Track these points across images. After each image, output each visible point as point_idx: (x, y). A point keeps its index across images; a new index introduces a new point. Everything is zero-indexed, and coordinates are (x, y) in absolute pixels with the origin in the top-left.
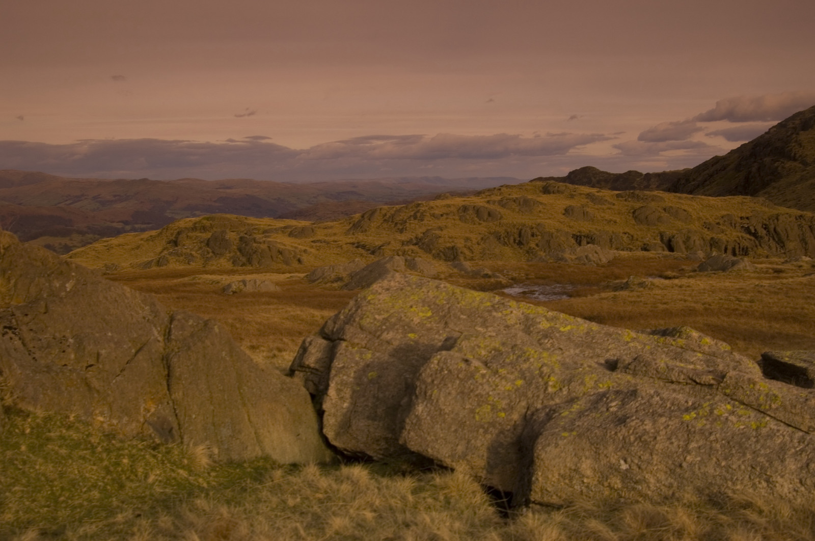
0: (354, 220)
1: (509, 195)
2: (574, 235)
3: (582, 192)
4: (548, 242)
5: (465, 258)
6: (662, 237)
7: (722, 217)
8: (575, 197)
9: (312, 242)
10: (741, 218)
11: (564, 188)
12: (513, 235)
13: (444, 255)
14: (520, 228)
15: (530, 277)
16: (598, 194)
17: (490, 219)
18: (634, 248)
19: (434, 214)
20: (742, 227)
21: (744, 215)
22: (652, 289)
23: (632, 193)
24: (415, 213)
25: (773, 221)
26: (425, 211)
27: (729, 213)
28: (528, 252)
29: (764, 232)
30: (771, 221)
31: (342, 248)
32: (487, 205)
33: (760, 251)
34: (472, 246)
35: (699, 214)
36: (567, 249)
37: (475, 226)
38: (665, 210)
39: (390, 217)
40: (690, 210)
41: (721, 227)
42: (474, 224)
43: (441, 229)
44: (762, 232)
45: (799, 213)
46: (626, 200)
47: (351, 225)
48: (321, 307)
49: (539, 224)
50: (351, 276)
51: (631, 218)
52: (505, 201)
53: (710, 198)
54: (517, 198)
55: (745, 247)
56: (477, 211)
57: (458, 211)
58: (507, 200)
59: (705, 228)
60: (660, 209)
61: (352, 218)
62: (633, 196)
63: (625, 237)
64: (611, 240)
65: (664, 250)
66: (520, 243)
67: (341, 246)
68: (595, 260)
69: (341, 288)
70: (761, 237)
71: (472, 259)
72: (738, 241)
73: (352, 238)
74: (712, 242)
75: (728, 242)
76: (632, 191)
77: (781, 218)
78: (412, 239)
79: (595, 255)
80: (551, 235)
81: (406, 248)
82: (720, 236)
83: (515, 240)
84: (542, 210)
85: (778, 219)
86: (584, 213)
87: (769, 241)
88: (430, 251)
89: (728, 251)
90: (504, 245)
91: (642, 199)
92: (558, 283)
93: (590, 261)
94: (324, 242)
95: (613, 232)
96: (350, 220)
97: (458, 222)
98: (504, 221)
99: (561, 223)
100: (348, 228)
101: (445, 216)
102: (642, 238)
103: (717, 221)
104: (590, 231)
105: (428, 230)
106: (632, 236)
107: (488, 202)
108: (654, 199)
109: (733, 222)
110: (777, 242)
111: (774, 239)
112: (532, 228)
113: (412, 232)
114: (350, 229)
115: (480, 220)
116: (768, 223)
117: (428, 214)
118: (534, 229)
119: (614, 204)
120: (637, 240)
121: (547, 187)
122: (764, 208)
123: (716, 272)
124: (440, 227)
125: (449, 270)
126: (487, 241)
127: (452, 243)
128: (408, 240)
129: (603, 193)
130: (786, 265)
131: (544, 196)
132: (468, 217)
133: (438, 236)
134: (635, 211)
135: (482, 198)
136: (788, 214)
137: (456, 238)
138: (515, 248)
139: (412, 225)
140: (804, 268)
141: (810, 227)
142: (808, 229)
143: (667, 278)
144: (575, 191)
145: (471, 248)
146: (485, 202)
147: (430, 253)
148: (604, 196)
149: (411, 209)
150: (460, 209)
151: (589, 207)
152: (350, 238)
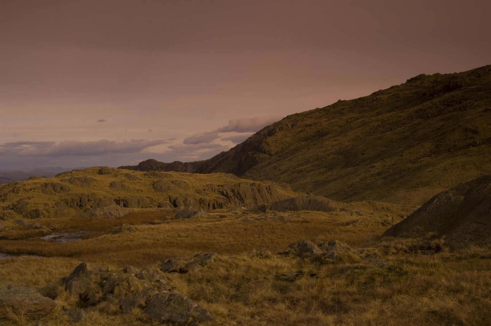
1: (77, 176)
2: (114, 199)
3: (123, 173)
4: (98, 204)
5: (44, 216)
6: (170, 199)
7: (207, 186)
8: (118, 176)
10: (218, 186)
11: (112, 171)
12: (76, 201)
13: (30, 215)
14: (81, 196)
15: (66, 227)
16: (133, 174)
17: (62, 191)
18: (153, 206)
19: (25, 189)
20: (219, 191)
21: (220, 184)
22: (135, 231)
23: (153, 173)
24: (13, 189)
25: (237, 187)
26: (20, 187)
27: (211, 183)
28: (85, 211)
29: (232, 194)
30: (236, 187)
32: (60, 182)
33: (229, 205)
34: (49, 209)
35: (193, 184)
37: (52, 196)
38: (172, 182)
40: (188, 182)
41: (206, 191)
43: (29, 198)
44: (230, 194)
45: (252, 182)
46: (149, 177)
49: (93, 193)
51: (151, 188)
52: (72, 179)
53: (202, 175)
54: (80, 178)
55: (221, 203)
56: (54, 186)
57: (41, 186)
58: (73, 179)
59: (197, 192)
60: (169, 182)
62: (154, 174)
63: (148, 200)
64: (139, 202)
65: (171, 207)
66: (81, 206)
68: (115, 214)
70: (230, 197)
72: (216, 200)
74: (200, 201)
75: (210, 200)
76: (153, 172)
77: (241, 185)
78: (9, 206)
80: (100, 200)
81: (5, 211)
82: (205, 197)
83: (77, 204)
84: (96, 185)
85: (239, 186)
86: (122, 186)
87: (235, 199)
89: (210, 206)
90: (70, 207)
91: (159, 176)
92: (82, 231)
93: (112, 215)
95: (140, 197)
97: (41, 194)
98: (71, 192)
99: (108, 192)
101: (33, 190)
102: (158, 200)
103: (204, 188)
104: (125, 197)
105: (21, 199)
106: (152, 199)
107: (62, 180)
108: (166, 176)
109: (214, 189)
110: (239, 199)
111: (238, 198)
112: (89, 196)
113: (11, 201)
115: (55, 192)
116: (234, 188)
117: (22, 189)
119: (142, 180)
120: (155, 201)
121: (102, 170)
122: (232, 180)
123: (184, 219)
124: (29, 197)
125: (13, 225)
126: (59, 205)
127: (36, 208)
128: (7, 206)
129: (136, 173)
130: (228, 213)
131: (98, 176)
132: (47, 190)
133: (27, 203)
134: (154, 183)
135: (59, 178)
136: (246, 183)
137: (38, 204)
138: (77, 209)
139: (11, 196)
140: (238, 214)
141: (258, 190)
142: (257, 192)
143: (154, 224)
144: (118, 173)
145: (48, 210)
146: (60, 180)
147: (21, 214)
148: (136, 175)
149: (11, 186)
150: (43, 185)
151: (126, 182)
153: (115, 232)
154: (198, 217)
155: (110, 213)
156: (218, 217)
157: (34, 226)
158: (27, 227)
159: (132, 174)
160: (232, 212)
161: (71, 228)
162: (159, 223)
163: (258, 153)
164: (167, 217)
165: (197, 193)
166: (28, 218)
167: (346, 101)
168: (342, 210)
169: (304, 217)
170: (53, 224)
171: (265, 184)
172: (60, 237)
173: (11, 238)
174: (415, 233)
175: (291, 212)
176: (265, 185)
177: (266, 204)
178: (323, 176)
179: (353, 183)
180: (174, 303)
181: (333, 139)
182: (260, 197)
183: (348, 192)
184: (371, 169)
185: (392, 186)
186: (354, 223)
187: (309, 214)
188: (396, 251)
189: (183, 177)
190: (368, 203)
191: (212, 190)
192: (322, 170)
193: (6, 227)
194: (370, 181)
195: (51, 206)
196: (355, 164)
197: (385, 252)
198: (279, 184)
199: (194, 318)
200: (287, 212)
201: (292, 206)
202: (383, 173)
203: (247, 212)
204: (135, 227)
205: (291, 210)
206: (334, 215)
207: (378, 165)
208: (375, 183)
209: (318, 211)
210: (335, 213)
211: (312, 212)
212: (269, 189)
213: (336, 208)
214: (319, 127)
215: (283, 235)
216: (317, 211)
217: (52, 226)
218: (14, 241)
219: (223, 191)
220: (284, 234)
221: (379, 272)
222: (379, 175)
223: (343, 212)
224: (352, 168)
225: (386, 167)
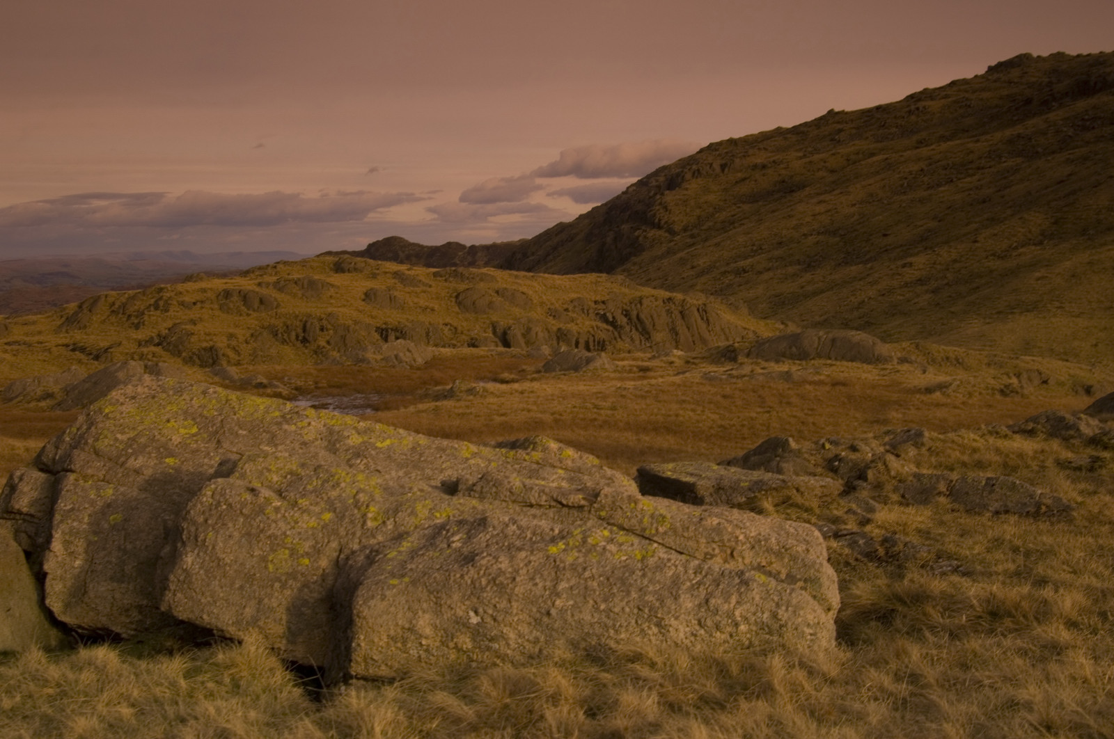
0: (67, 311)
1: (289, 274)
2: (378, 328)
3: (387, 270)
4: (344, 338)
5: (229, 362)
6: (494, 328)
7: (572, 302)
8: (378, 277)
9: (6, 344)
10: (596, 302)
11: (363, 265)
12: (295, 330)
13: (199, 359)
14: (304, 319)
15: (320, 385)
16: (410, 272)
17: (262, 307)
18: (459, 344)
19: (183, 302)
20: (597, 314)
21: (598, 298)
22: (485, 396)
23: (454, 271)
24: (156, 302)
25: (636, 305)
26: (170, 298)
27: (579, 296)
28: (316, 352)
29: (625, 320)
30: (633, 306)
31: (50, 353)
32: (257, 289)
33: (620, 344)
34: (238, 346)
35: (541, 297)
36: (370, 347)
37: (241, 318)
38: (497, 292)
39: (120, 307)
40: (531, 292)
41: (570, 314)
42: (241, 315)
43: (194, 322)
44: (622, 320)
45: (667, 294)
46: (446, 280)
47: (64, 319)
48: (23, 435)
49: (330, 314)
50: (67, 391)
51: (453, 304)
52: (282, 283)
53: (556, 276)
54: (299, 279)
55: (601, 340)
56: (245, 297)
57: (217, 297)
58: (285, 281)
59: (550, 315)
60: (491, 292)
61: (65, 309)
62: (456, 274)
63: (446, 329)
64: (427, 334)
65: (497, 346)
66: (305, 341)
67: (50, 349)
68: (407, 360)
69: (52, 408)
70: (621, 327)
71: (238, 364)
72: (592, 332)
73: (66, 338)
74: (559, 334)
75: (579, 333)
76: (453, 268)
77: (645, 302)
78: (152, 338)
79: (408, 354)
80: (347, 329)
81: (145, 350)
82: (569, 326)
83: (297, 337)
84: (334, 295)
85: (641, 303)
86: (390, 298)
87: (631, 331)
88: (179, 354)
89: (580, 345)
90: (283, 343)
91: (468, 278)
92: (359, 393)
93: (401, 362)
94: (24, 344)
95: (430, 324)
96: (61, 311)
97: (217, 313)
98: (282, 310)
99: (360, 312)
100: (59, 323)
101: (199, 305)
102: (468, 331)
103: (565, 306)
104: (399, 322)
105: (175, 325)
106: (456, 328)
107: (259, 284)
108: (482, 278)
109: (586, 308)
110: (641, 333)
111: (637, 329)
112: (321, 320)
113: (153, 327)
114: (62, 324)
115: (248, 309)
116: (629, 308)
117: (175, 303)
118: (324, 321)
119: (430, 286)
120: (462, 333)
121: (341, 263)
122: (624, 289)
123: (566, 372)
124: (192, 320)
126: (259, 338)
127: (211, 342)
128: (147, 339)
129: (416, 270)
130: (653, 361)
131: (335, 275)
132: (231, 305)
133: (189, 333)
134: (459, 294)
135: (251, 279)
136: (653, 296)
137: (215, 335)
138: (298, 348)
139: (153, 318)
140: (676, 365)
141: (681, 312)
142: (679, 316)
143: (503, 382)
144: (378, 269)
145: (237, 348)
146: (255, 284)
147: (179, 357)
148: (417, 275)
149: (150, 296)
150: (220, 294)
151: (397, 290)
152: (61, 338)
153: (436, 396)
154: (597, 369)
155: (396, 357)
156: (634, 369)
157: (254, 382)
158: (238, 384)
159: (407, 272)
160: (662, 360)
161: (330, 386)
162: (513, 381)
163: (643, 228)
164: (524, 367)
165: (551, 318)
167: (847, 113)
168: (903, 360)
169: (829, 373)
170: (289, 379)
171: (695, 300)
175: (794, 364)
176: (695, 302)
177: (736, 345)
178: (793, 282)
179: (864, 301)
181: (815, 200)
182: (685, 327)
184: (905, 269)
185: (952, 309)
187: (834, 368)
192: (791, 270)
194: (901, 298)
195: (241, 339)
196: (868, 257)
198: (722, 300)
200: (784, 362)
201: (794, 349)
202: (930, 279)
203: (695, 361)
204: (480, 386)
205: (791, 359)
206: (888, 371)
207: (920, 261)
208: (913, 302)
210: (891, 367)
211: (838, 363)
212: (703, 311)
213: (891, 357)
214: (783, 172)
215: (812, 410)
216: (850, 363)
217: (290, 383)
219: (605, 314)
222: (922, 285)
223: (907, 365)
224: (860, 266)
225: (939, 267)
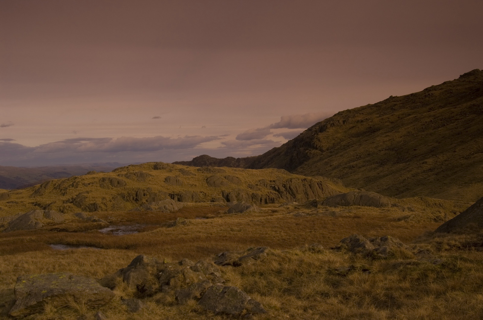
0: (36, 188)
1: (133, 171)
2: (169, 194)
3: (177, 168)
4: (154, 198)
5: (102, 210)
6: (223, 193)
7: (259, 181)
8: (172, 171)
9: (7, 203)
10: (270, 181)
11: (166, 166)
12: (132, 195)
13: (89, 209)
14: (137, 190)
15: (123, 220)
16: (187, 169)
17: (119, 185)
18: (207, 201)
19: (84, 183)
20: (271, 186)
21: (272, 179)
22: (189, 225)
23: (207, 168)
24: (73, 184)
26: (79, 182)
27: (263, 178)
28: (141, 205)
29: (284, 189)
30: (288, 182)
31: (25, 206)
32: (117, 177)
33: (281, 200)
34: (106, 203)
35: (246, 179)
37: (109, 190)
38: (225, 177)
39: (58, 186)
40: (241, 177)
41: (258, 187)
42: (109, 189)
43: (88, 192)
44: (282, 189)
45: (304, 177)
46: (203, 172)
47: (34, 191)
49: (148, 188)
50: (9, 223)
51: (205, 183)
52: (129, 174)
53: (254, 170)
54: (136, 173)
55: (272, 198)
56: (111, 181)
57: (99, 181)
58: (130, 173)
59: (249, 187)
60: (222, 177)
62: (207, 170)
63: (201, 194)
64: (192, 197)
65: (224, 202)
66: (137, 200)
69: (2, 231)
70: (282, 192)
71: (106, 210)
72: (268, 195)
73: (33, 200)
74: (253, 196)
75: (262, 195)
76: (206, 167)
77: (293, 180)
78: (69, 199)
80: (155, 194)
81: (65, 205)
82: (258, 192)
83: (133, 198)
84: (151, 179)
86: (176, 180)
87: (286, 194)
88: (80, 206)
89: (262, 201)
90: (127, 201)
91: (212, 171)
92: (138, 224)
94: (15, 203)
95: (194, 192)
96: (33, 188)
97: (99, 188)
98: (127, 187)
99: (162, 187)
100: (32, 193)
101: (91, 185)
102: (211, 195)
103: (256, 183)
104: (179, 191)
105: (80, 193)
106: (205, 194)
107: (119, 175)
108: (219, 171)
109: (266, 184)
110: (291, 195)
111: (289, 193)
112: (144, 191)
113: (70, 195)
115: (112, 186)
116: (286, 184)
117: (81, 184)
118: (145, 191)
119: (195, 175)
120: (208, 196)
121: (157, 165)
122: (284, 175)
123: (236, 213)
124: (87, 191)
125: (73, 218)
126: (116, 199)
127: (94, 201)
128: (67, 200)
129: (190, 168)
130: (280, 208)
131: (154, 171)
132: (105, 185)
133: (85, 197)
134: (208, 179)
135: (116, 173)
136: (297, 178)
137: (96, 198)
138: (134, 203)
139: (70, 190)
140: (290, 209)
141: (310, 185)
142: (309, 187)
143: (207, 218)
144: (173, 168)
146: (117, 175)
147: (80, 208)
148: (190, 170)
149: (71, 181)
150: (100, 180)
151: (180, 177)
152: (31, 200)
153: (169, 225)
154: (251, 212)
155: (165, 207)
156: (270, 211)
157: (92, 219)
159: (186, 169)
160: (284, 207)
161: (127, 221)
162: (212, 217)
163: (310, 149)
164: (220, 211)
165: (250, 189)
166: (86, 211)
167: (398, 97)
168: (394, 205)
169: (356, 212)
170: (111, 218)
171: (317, 179)
172: (117, 230)
173: (71, 230)
174: (468, 230)
175: (343, 208)
177: (317, 199)
178: (374, 171)
180: (228, 295)
181: (384, 135)
182: (312, 192)
183: (399, 188)
184: (423, 165)
185: (445, 182)
186: (406, 219)
187: (361, 209)
188: (449, 248)
189: (236, 172)
190: (420, 198)
191: (265, 186)
192: (373, 166)
193: (65, 220)
194: (422, 177)
195: (108, 199)
196: (407, 160)
197: (438, 248)
198: (330, 179)
199: (247, 310)
200: (338, 207)
201: (343, 201)
202: (435, 169)
203: (299, 207)
204: (189, 221)
205: (342, 205)
206: (385, 210)
207: (430, 161)
208: (427, 179)
209: (369, 206)
211: (363, 207)
212: (320, 184)
213: (388, 204)
214: (370, 123)
217: (110, 220)
218: (73, 233)
219: (274, 186)
220: (335, 229)
221: (432, 268)
222: (431, 171)
223: (395, 207)
224: (404, 163)
225: (438, 163)
